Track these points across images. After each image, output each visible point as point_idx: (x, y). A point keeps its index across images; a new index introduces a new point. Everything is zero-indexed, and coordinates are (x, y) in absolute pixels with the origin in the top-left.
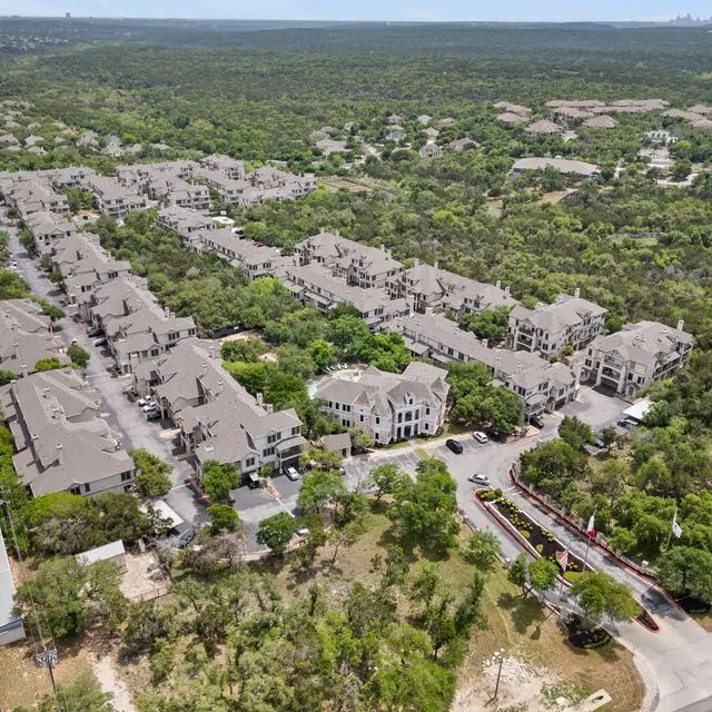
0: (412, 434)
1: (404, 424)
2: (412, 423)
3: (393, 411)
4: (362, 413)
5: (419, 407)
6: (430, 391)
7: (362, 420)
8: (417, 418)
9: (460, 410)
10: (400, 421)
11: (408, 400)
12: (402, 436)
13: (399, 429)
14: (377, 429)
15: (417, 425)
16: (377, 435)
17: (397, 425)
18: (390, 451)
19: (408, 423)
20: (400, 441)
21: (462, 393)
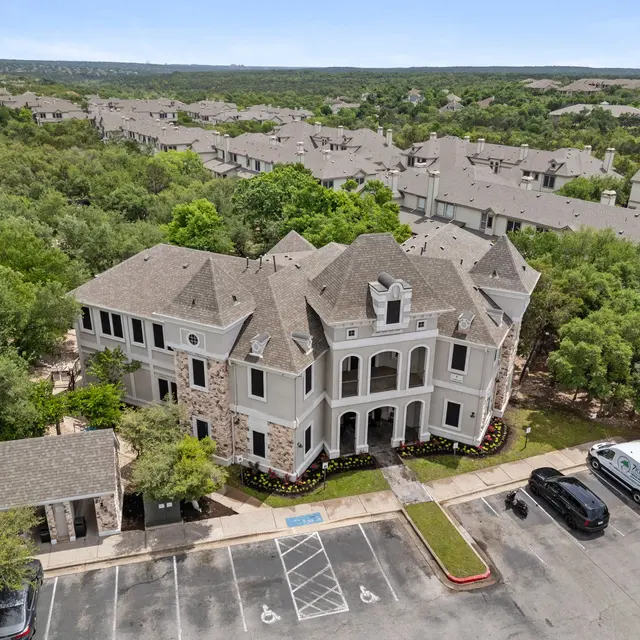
0: (398, 438)
1: (365, 401)
2: (397, 398)
3: (321, 344)
4: (199, 351)
5: (428, 335)
6: (469, 284)
7: (199, 379)
8: (416, 379)
9: (577, 357)
10: (350, 389)
11: (382, 300)
12: (362, 445)
13: (348, 421)
14: (257, 417)
15: (415, 408)
16: (259, 439)
17: (340, 404)
18: (303, 509)
19: (383, 398)
20: (352, 464)
21: (577, 303)
